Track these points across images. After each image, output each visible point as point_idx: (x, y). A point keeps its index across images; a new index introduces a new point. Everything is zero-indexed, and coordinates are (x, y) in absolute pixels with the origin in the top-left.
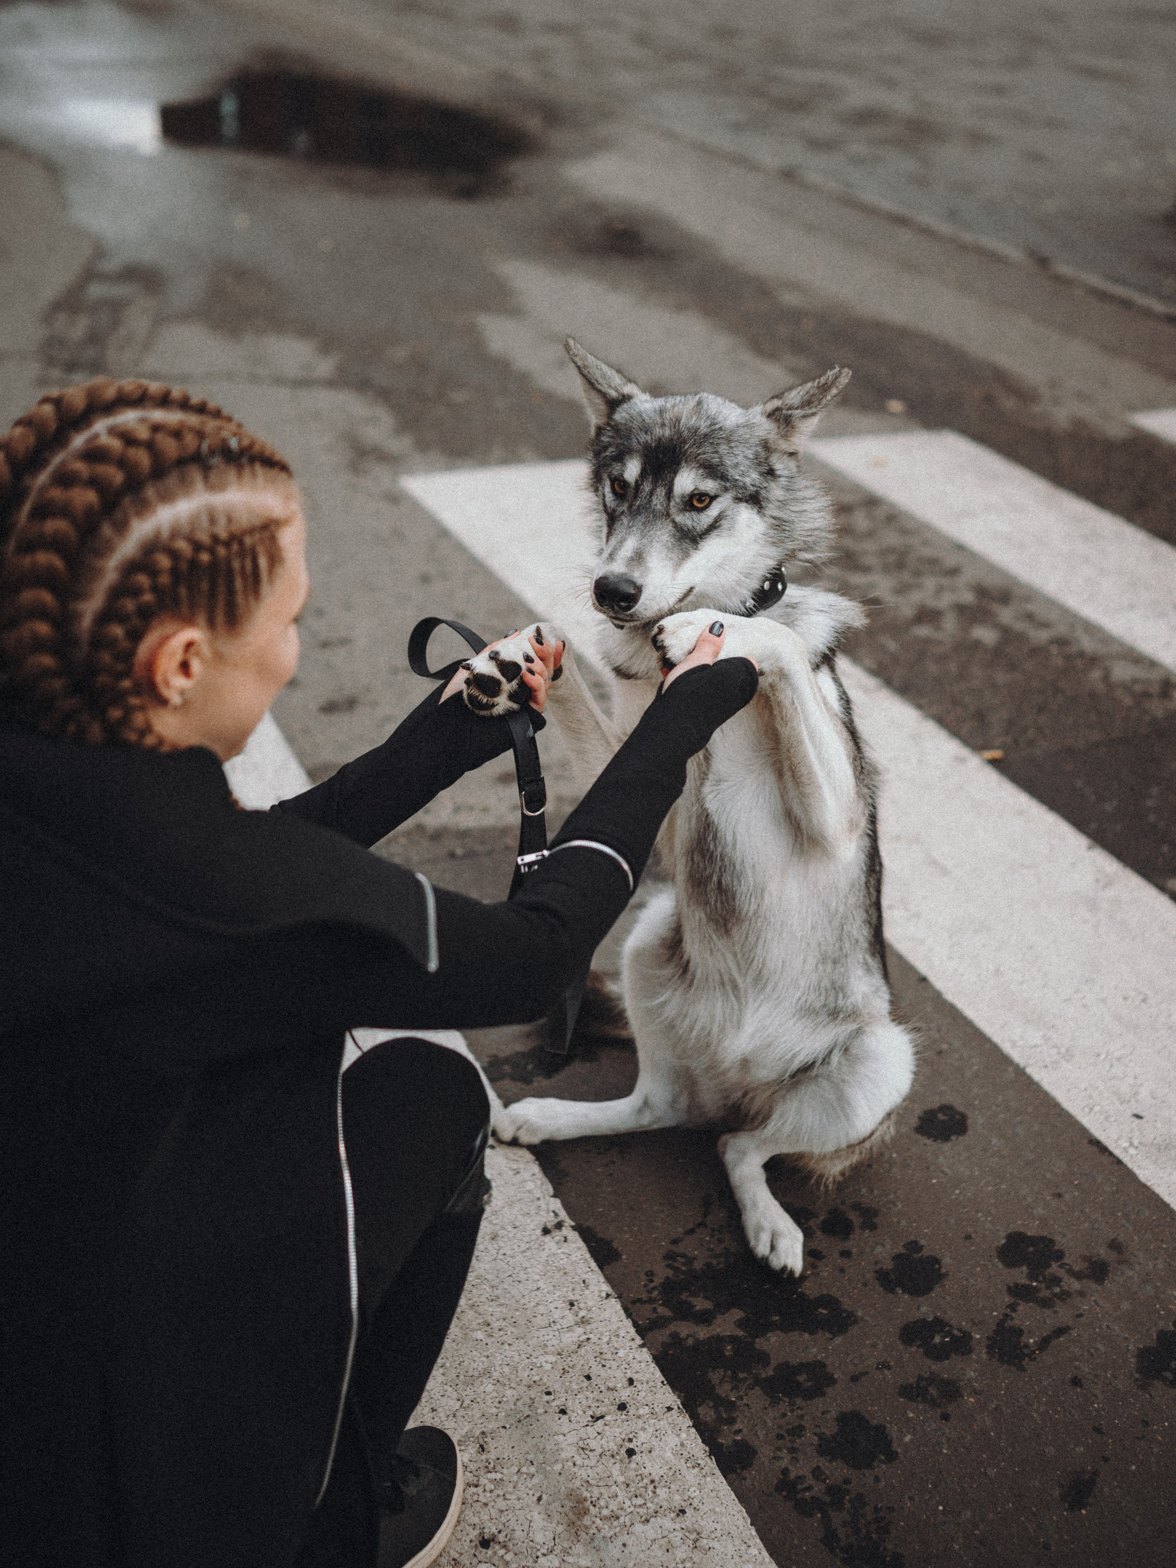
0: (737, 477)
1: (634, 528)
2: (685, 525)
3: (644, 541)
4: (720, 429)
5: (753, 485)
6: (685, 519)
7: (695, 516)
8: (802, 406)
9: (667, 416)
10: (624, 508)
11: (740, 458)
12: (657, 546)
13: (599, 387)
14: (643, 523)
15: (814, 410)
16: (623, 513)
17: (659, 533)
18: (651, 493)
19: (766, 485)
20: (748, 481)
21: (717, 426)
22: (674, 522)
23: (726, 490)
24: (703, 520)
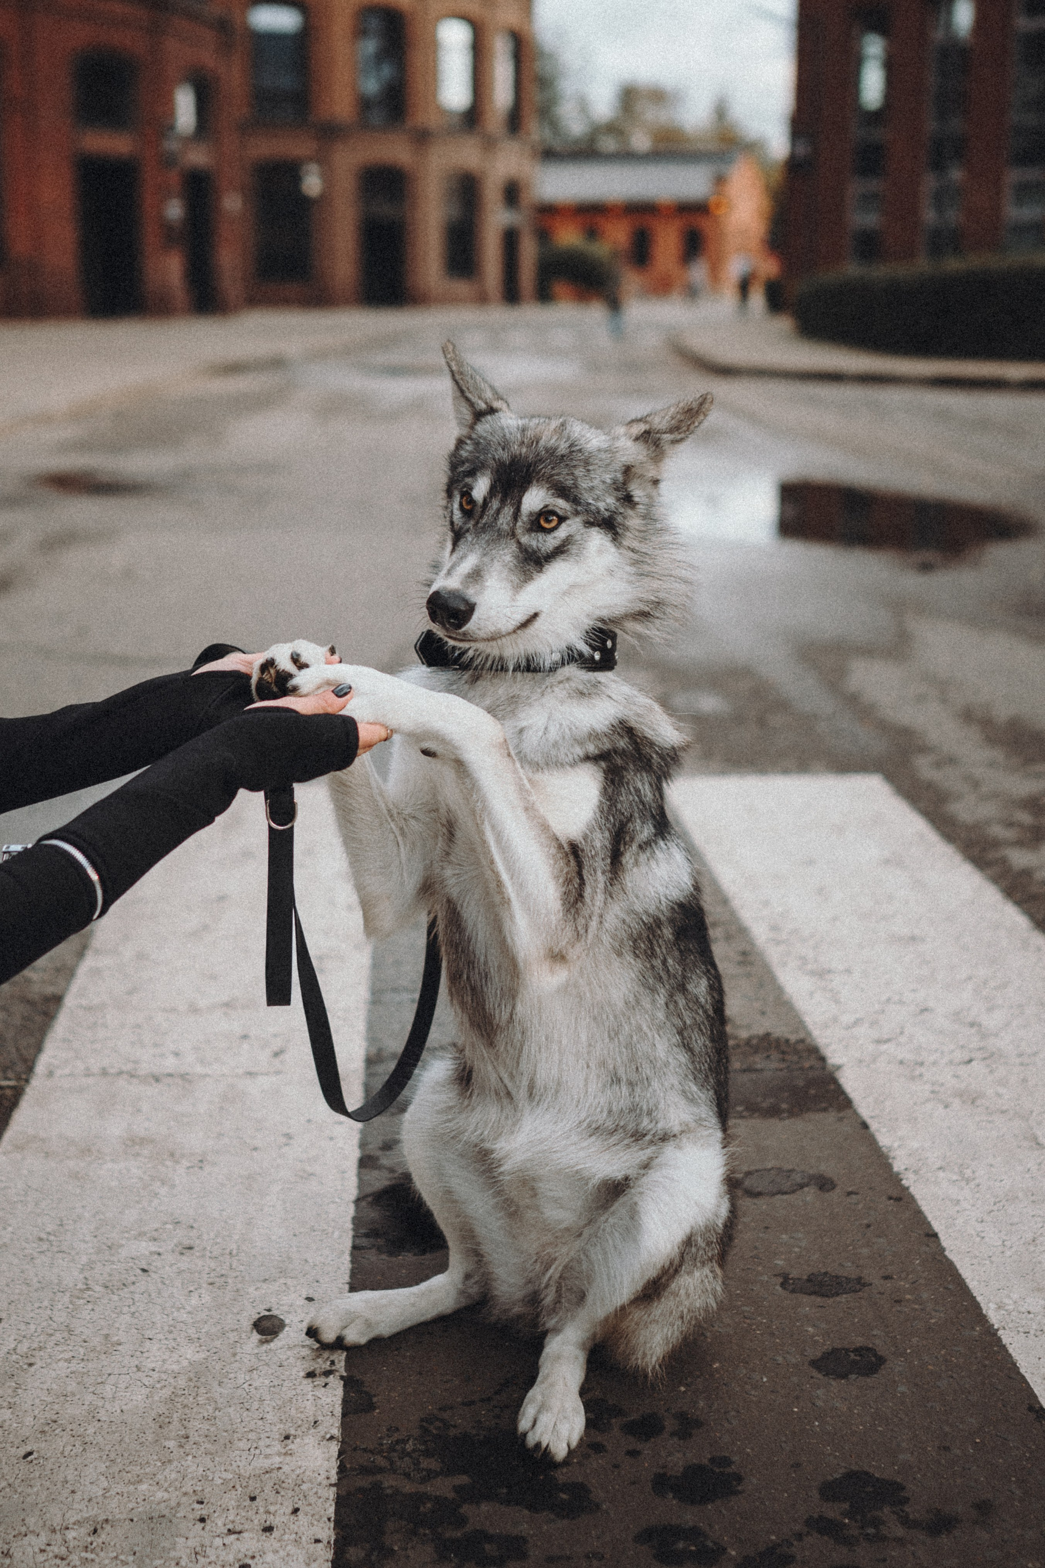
0: (591, 501)
1: (477, 546)
2: (530, 546)
3: (485, 559)
4: (580, 451)
5: (606, 510)
6: (531, 540)
7: (540, 538)
8: (671, 431)
9: (529, 433)
10: (470, 525)
11: (596, 482)
12: (497, 565)
13: (469, 396)
14: (487, 541)
15: (682, 435)
16: (468, 531)
17: (501, 552)
18: (498, 511)
19: (622, 510)
20: (602, 505)
21: (578, 448)
22: (519, 542)
23: (577, 513)
24: (550, 542)
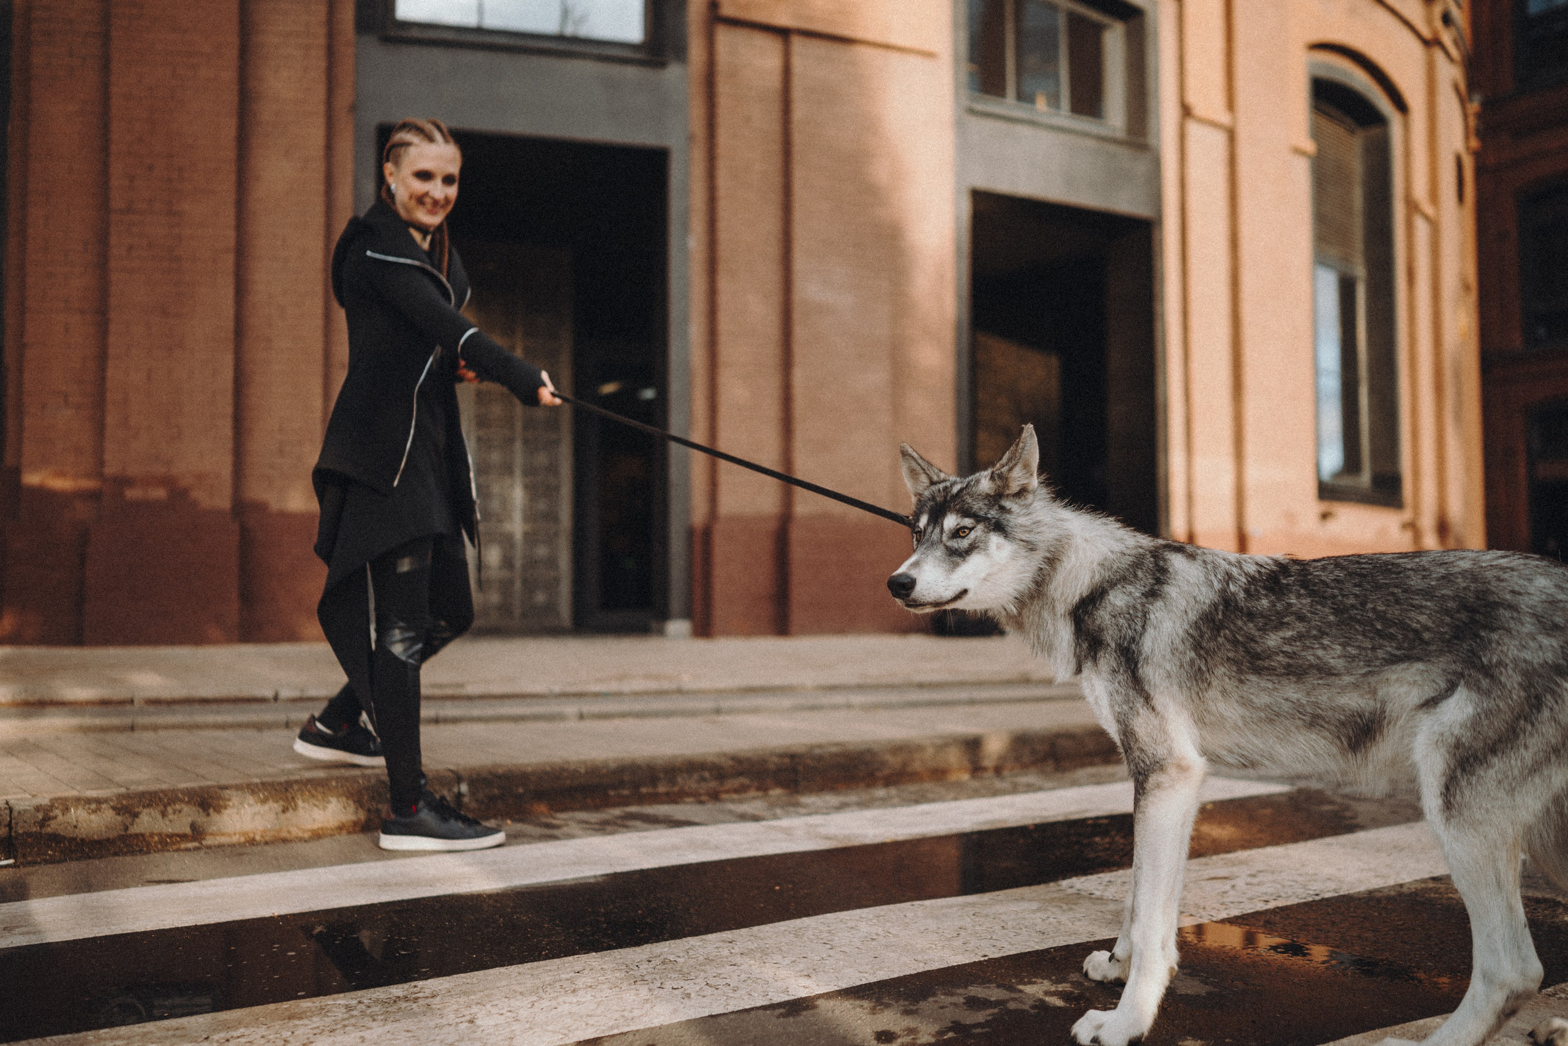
0: (983, 515)
2: (953, 547)
3: (923, 556)
5: (993, 518)
6: (953, 544)
7: (958, 542)
11: (981, 504)
12: (932, 559)
14: (925, 548)
17: (934, 552)
18: (932, 532)
19: (1003, 518)
20: (990, 516)
22: (946, 546)
23: (979, 525)
24: (964, 544)
